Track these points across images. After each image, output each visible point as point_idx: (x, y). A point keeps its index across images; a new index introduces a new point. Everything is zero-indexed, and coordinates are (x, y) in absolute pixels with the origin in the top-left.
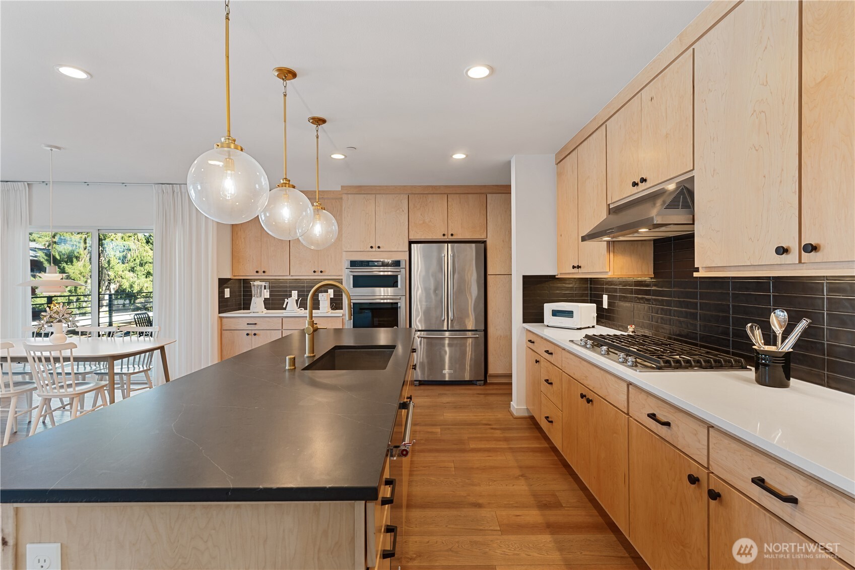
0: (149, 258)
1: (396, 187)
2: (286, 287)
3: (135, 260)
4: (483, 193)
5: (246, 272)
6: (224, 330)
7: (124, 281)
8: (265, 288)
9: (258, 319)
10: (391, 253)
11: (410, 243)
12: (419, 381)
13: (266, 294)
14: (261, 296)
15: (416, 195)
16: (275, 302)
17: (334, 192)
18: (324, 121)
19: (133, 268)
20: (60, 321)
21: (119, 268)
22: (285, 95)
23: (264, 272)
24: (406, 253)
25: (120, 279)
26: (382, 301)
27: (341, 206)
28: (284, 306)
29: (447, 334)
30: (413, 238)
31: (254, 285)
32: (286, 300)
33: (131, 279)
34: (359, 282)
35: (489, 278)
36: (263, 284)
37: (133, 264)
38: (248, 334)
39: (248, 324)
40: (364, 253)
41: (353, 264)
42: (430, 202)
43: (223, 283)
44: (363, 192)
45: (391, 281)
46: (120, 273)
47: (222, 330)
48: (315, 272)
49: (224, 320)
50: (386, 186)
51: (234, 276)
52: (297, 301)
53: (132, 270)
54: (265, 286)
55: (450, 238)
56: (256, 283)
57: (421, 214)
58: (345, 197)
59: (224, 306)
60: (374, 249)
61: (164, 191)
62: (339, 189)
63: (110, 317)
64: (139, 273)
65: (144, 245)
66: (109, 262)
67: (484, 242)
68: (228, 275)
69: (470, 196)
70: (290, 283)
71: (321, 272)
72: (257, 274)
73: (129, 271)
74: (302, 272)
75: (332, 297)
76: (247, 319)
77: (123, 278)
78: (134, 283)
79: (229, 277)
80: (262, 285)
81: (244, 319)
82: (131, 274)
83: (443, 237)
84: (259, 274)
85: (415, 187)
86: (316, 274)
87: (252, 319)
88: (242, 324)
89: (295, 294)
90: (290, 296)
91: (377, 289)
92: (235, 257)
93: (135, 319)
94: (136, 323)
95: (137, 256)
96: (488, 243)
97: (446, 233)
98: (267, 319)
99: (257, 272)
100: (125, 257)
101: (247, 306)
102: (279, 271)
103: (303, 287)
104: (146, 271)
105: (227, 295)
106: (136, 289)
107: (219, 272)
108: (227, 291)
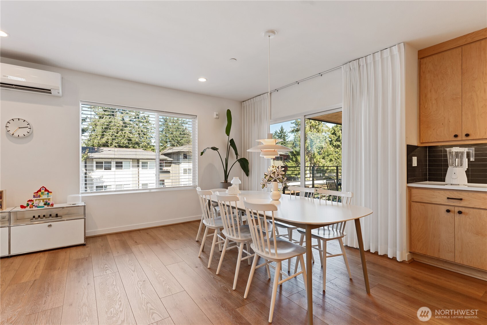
0: (331, 151)
3: (325, 153)
5: (440, 137)
6: (413, 202)
7: (320, 163)
9: (461, 193)
13: (468, 164)
14: (461, 165)
19: (324, 157)
20: (275, 181)
21: (318, 157)
23: (466, 136)
25: (318, 163)
31: (450, 153)
33: (323, 163)
36: (464, 150)
37: (324, 155)
38: (448, 211)
39: (448, 198)
43: (411, 150)
46: (318, 160)
47: (411, 202)
49: (414, 191)
51: (422, 143)
53: (324, 158)
54: (467, 153)
56: (455, 150)
59: (412, 175)
61: (351, 68)
63: (313, 180)
64: (327, 160)
66: (314, 155)
68: (415, 142)
72: (455, 139)
73: (322, 159)
76: (447, 192)
77: (320, 162)
78: (324, 164)
79: (416, 144)
80: (461, 153)
81: (442, 192)
82: (323, 160)
84: (458, 139)
87: (455, 193)
88: (441, 198)
92: (423, 122)
93: (326, 182)
94: (327, 185)
95: (326, 151)
99: (456, 136)
100: (320, 152)
101: (440, 177)
104: (330, 159)
105: (415, 163)
106: (325, 168)
107: (407, 138)
108: (415, 160)
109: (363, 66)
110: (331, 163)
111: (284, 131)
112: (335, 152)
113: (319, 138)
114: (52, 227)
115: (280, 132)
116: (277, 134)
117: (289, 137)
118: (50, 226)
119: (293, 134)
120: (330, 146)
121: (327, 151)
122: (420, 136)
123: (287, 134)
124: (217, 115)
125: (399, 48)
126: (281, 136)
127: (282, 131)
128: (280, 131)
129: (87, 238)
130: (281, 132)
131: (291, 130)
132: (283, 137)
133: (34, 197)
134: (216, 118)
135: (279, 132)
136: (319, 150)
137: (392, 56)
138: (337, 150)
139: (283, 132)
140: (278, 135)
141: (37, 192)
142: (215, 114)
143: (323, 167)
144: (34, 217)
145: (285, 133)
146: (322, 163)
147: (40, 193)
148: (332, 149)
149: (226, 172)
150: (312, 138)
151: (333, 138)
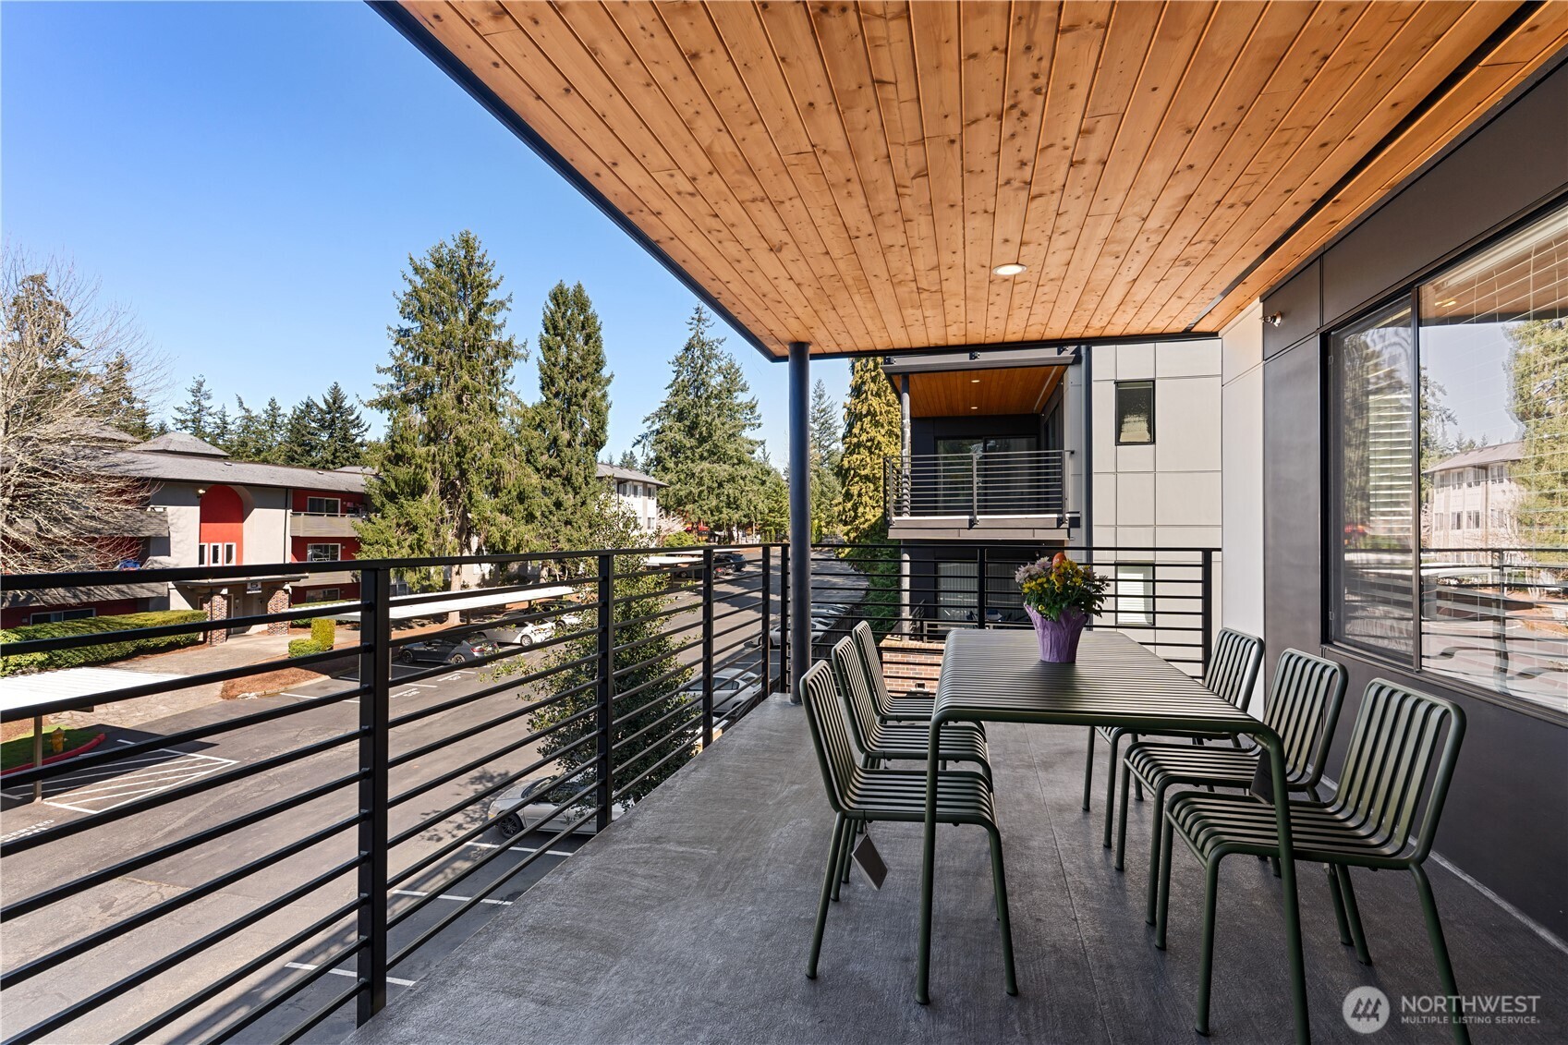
7: (493, 529)
25: (487, 526)
33: (504, 526)
46: (487, 514)
53: (506, 511)
64: (516, 516)
66: (470, 497)
73: (500, 513)
77: (491, 525)
82: (504, 518)
104: (526, 512)
110: (530, 527)
111: (347, 404)
112: (544, 489)
113: (491, 435)
115: (329, 407)
116: (316, 412)
117: (366, 430)
119: (386, 413)
120: (530, 470)
121: (517, 485)
123: (358, 418)
126: (333, 420)
127: (334, 403)
128: (326, 401)
130: (334, 408)
131: (377, 397)
132: (339, 425)
135: (324, 407)
138: (548, 483)
139: (340, 407)
140: (319, 416)
145: (351, 410)
146: (498, 528)
148: (535, 479)
150: (464, 436)
151: (535, 444)
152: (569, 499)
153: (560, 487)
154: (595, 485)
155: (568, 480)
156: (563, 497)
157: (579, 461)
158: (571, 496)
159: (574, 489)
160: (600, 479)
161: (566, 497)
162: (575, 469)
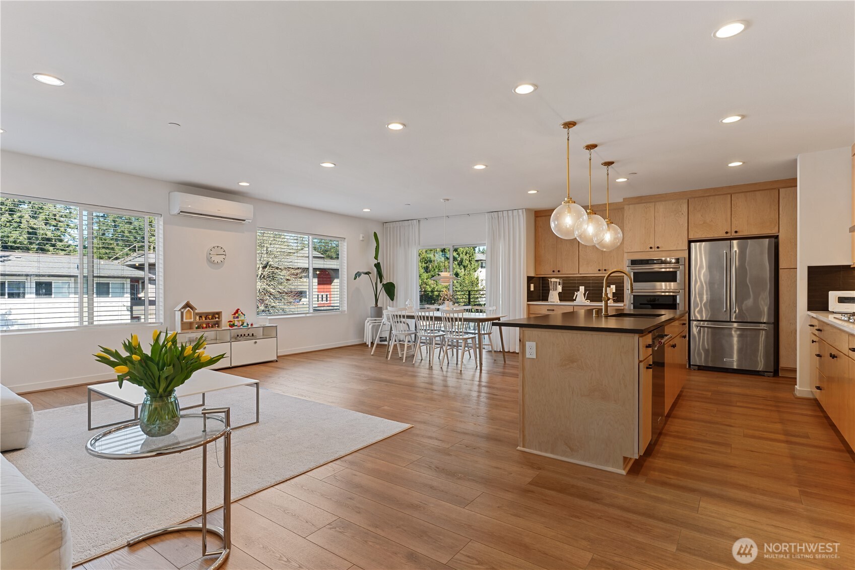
1: (675, 193)
2: (575, 283)
3: (434, 270)
4: (774, 189)
5: (545, 271)
6: (531, 313)
7: (428, 287)
8: (559, 285)
9: (555, 307)
10: (670, 252)
11: (690, 242)
12: (699, 366)
13: (560, 289)
14: (556, 290)
15: (696, 199)
16: (567, 295)
17: (616, 203)
18: (612, 163)
20: (448, 300)
22: (590, 160)
23: (559, 271)
24: (685, 251)
26: (663, 294)
27: (623, 215)
28: (574, 298)
29: (735, 325)
30: (692, 237)
31: (551, 282)
32: (576, 293)
33: (432, 286)
34: (639, 277)
35: (781, 271)
36: (558, 280)
37: (433, 273)
39: (548, 310)
40: (644, 253)
41: (634, 262)
42: (712, 203)
43: (530, 279)
44: (643, 202)
45: (670, 277)
46: (425, 280)
47: (529, 313)
48: (599, 270)
49: (531, 307)
50: (666, 194)
51: (537, 275)
52: (585, 294)
54: (559, 282)
55: (734, 235)
56: (553, 280)
57: (702, 216)
58: (626, 207)
59: (531, 297)
60: (653, 250)
62: (622, 201)
65: (440, 257)
67: (777, 237)
68: (532, 274)
69: (757, 193)
70: (578, 280)
71: (605, 270)
72: (553, 273)
74: (589, 270)
75: (614, 291)
76: (547, 306)
77: (427, 285)
78: (434, 288)
79: (533, 276)
80: (556, 282)
81: (544, 306)
83: (725, 235)
84: (555, 273)
85: (695, 191)
86: (600, 272)
87: (551, 306)
88: (545, 310)
89: (582, 288)
90: (579, 290)
91: (658, 284)
92: (538, 259)
96: (780, 237)
97: (729, 231)
98: (562, 307)
99: (554, 271)
100: (427, 267)
101: (545, 298)
102: (571, 270)
103: (589, 283)
105: (532, 289)
106: (436, 293)
107: (527, 272)
108: (532, 286)
109: (501, 217)
114: (257, 344)
118: (256, 342)
121: (438, 267)
122: (535, 271)
124: (363, 237)
125: (523, 212)
129: (278, 357)
133: (234, 318)
134: (362, 241)
136: (426, 265)
137: (519, 215)
141: (235, 314)
142: (361, 236)
143: (432, 291)
144: (238, 336)
146: (430, 287)
147: (237, 315)
149: (376, 296)
152: (462, 272)
153: (458, 266)
154: (474, 265)
155: (460, 263)
156: (459, 271)
157: (466, 253)
158: (463, 270)
159: (464, 267)
160: (477, 261)
161: (460, 271)
162: (465, 257)
